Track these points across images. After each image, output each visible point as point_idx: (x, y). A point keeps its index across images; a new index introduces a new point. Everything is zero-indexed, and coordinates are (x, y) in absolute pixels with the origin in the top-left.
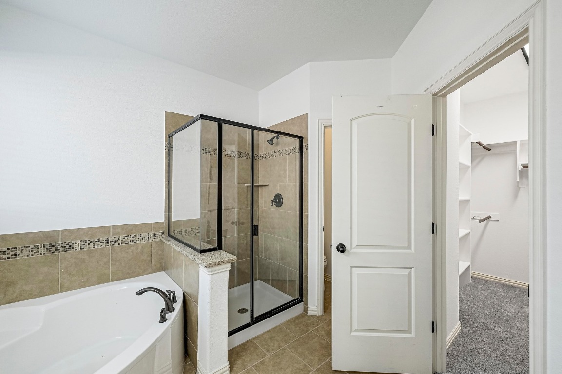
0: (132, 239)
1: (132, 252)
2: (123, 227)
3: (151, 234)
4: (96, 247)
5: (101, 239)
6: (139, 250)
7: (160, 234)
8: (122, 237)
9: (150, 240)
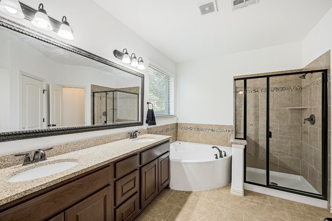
0: (220, 131)
1: (220, 136)
2: (217, 125)
3: (228, 130)
4: (209, 131)
5: (211, 129)
6: (223, 135)
7: (231, 131)
8: (217, 129)
9: (227, 132)
